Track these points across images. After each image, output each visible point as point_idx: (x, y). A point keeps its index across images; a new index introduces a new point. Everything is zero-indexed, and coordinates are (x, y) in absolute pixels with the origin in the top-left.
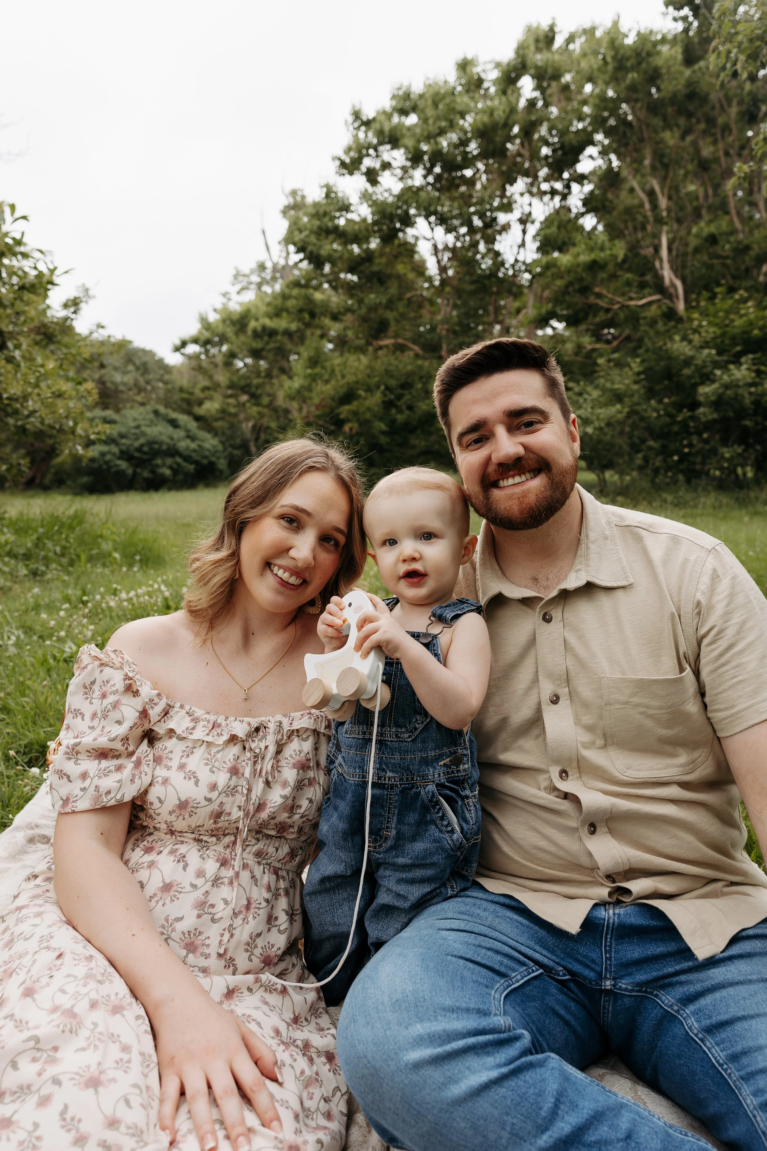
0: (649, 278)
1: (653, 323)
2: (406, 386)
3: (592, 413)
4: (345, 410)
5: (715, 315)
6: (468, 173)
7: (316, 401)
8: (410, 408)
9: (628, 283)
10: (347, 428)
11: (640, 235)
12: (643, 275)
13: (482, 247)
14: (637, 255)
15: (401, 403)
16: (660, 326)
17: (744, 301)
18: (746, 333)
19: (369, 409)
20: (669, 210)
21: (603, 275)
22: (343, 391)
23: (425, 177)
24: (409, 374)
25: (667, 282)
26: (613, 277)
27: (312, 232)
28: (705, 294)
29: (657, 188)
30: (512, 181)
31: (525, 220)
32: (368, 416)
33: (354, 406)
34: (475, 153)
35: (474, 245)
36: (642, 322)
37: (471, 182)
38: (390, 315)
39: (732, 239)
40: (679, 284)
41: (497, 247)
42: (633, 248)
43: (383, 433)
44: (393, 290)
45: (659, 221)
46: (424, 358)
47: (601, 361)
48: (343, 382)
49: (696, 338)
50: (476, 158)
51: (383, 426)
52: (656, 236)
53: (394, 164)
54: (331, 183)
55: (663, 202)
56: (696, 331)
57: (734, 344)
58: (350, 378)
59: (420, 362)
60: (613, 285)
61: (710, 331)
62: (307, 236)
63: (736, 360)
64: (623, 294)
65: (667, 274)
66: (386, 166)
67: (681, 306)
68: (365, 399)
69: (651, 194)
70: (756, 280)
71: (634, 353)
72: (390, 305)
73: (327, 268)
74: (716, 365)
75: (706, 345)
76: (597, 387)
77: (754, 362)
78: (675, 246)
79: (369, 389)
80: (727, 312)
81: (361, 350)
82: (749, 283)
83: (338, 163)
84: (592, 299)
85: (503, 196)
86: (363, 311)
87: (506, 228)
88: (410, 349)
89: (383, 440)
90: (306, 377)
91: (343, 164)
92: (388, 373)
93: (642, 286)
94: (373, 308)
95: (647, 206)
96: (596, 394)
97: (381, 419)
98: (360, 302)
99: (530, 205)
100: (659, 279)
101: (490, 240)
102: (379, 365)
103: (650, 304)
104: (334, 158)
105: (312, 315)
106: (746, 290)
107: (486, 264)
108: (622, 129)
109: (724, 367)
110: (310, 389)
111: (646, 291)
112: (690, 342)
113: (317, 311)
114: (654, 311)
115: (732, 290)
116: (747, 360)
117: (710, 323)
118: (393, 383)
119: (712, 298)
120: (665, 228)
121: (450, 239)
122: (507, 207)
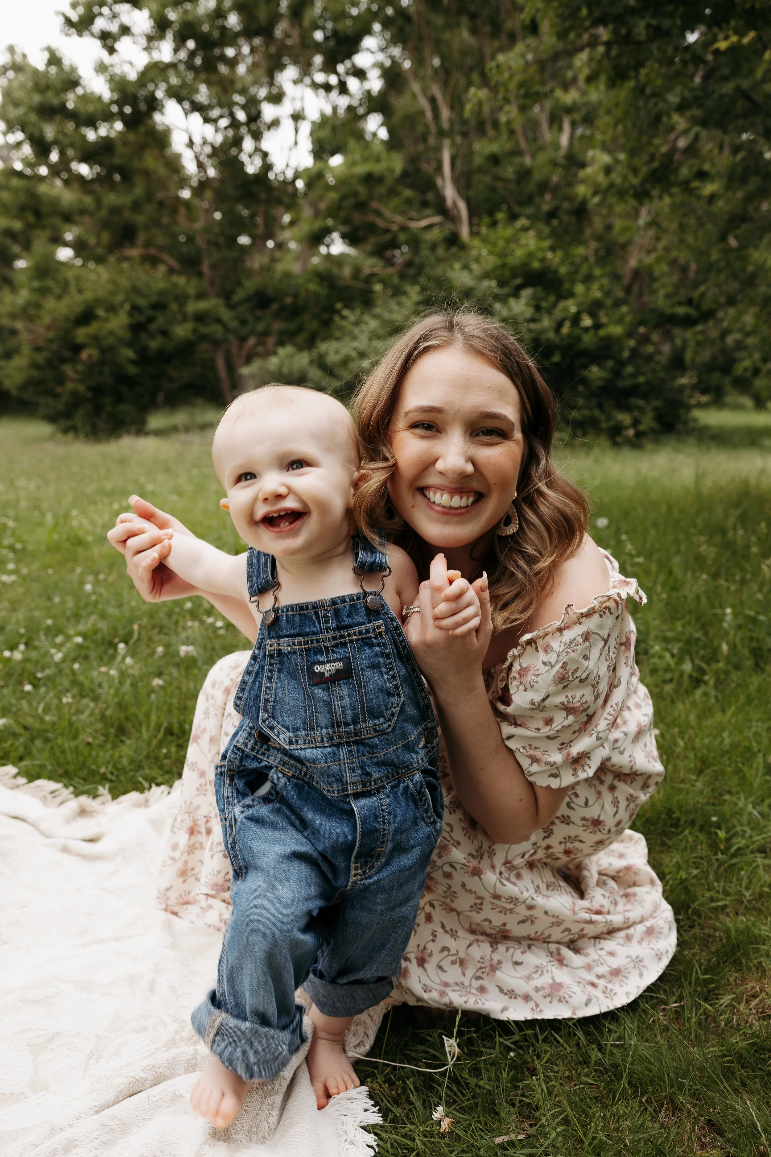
0: (430, 196)
1: (433, 247)
2: (159, 306)
3: (369, 346)
4: (82, 334)
5: (494, 244)
6: (230, 52)
7: (47, 320)
8: (165, 333)
9: (409, 202)
10: (84, 355)
11: (421, 147)
12: (424, 192)
13: (248, 144)
14: (418, 170)
15: (153, 327)
16: (440, 251)
17: (525, 229)
18: (525, 264)
19: (111, 333)
20: (451, 121)
21: (381, 190)
22: (78, 310)
23: (176, 51)
24: (162, 293)
25: (449, 202)
26: (392, 192)
27: (31, 108)
28: (486, 220)
29: (439, 96)
30: (282, 67)
31: (297, 117)
32: (111, 341)
33: (92, 329)
34: (238, 28)
35: (237, 142)
36: (424, 246)
37: (232, 63)
38: (140, 219)
39: (517, 160)
40: (462, 206)
41: (265, 145)
42: (413, 161)
43: (133, 362)
44: (138, 191)
45: (441, 133)
46: (180, 273)
47: (378, 287)
48: (78, 298)
49: (475, 266)
50: (237, 35)
51: (130, 354)
52: (438, 149)
53: (135, 30)
54: (54, 46)
55: (445, 113)
56: (477, 260)
57: (514, 275)
58: (89, 295)
59: (175, 279)
60: (395, 202)
61: (491, 261)
62: (25, 114)
63: (516, 294)
64: (403, 213)
65: (450, 193)
66: (125, 30)
67: (465, 231)
68: (106, 320)
69: (433, 101)
70: (538, 207)
71: (414, 281)
72: (136, 206)
73: (54, 157)
74: (497, 298)
75: (486, 275)
76: (375, 317)
77: (534, 297)
78: (459, 163)
79: (112, 309)
80: (508, 241)
81: (100, 260)
82: (530, 210)
83: (62, 20)
84: (371, 218)
85: (271, 84)
86: (103, 213)
87: (275, 123)
88: (163, 262)
89: (132, 370)
90: (34, 291)
91: (68, 22)
92: (135, 290)
93: (425, 204)
94: (115, 210)
95: (429, 114)
96: (373, 324)
97: (129, 345)
98: (98, 201)
99: (302, 98)
100: (441, 199)
101: (257, 136)
102: (125, 282)
103: (430, 227)
104: (57, 13)
105: (38, 214)
106: (528, 217)
107: (252, 167)
108: (400, 22)
109: (503, 299)
110: (38, 306)
111: (428, 211)
112: (470, 270)
113: (44, 209)
114: (435, 234)
115: (513, 217)
116: (527, 293)
117: (491, 253)
118: (142, 302)
119: (494, 224)
120: (447, 143)
121: (209, 130)
122: (277, 98)
